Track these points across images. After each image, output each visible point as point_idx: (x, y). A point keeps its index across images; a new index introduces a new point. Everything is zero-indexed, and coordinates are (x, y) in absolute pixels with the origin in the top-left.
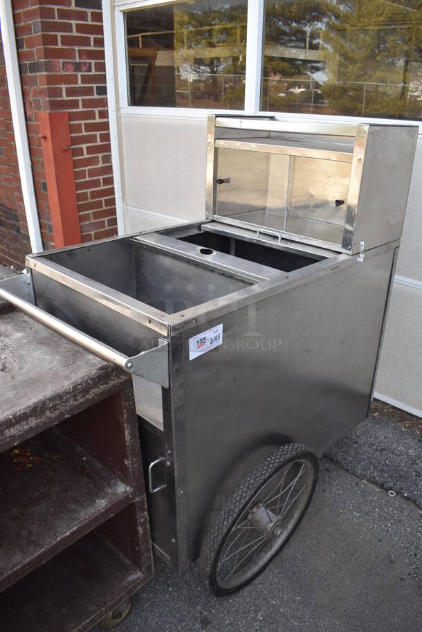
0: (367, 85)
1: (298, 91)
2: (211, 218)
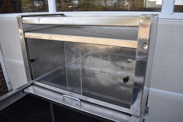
0: (91, 3)
1: (70, 7)
2: (31, 82)
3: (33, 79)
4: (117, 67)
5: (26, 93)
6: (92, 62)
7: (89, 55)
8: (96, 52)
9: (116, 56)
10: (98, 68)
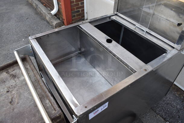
2: (116, 13)
3: (117, 11)
4: (180, 19)
5: (111, 19)
6: (162, 10)
7: (161, 4)
8: (168, 3)
9: (182, 9)
10: (165, 16)
